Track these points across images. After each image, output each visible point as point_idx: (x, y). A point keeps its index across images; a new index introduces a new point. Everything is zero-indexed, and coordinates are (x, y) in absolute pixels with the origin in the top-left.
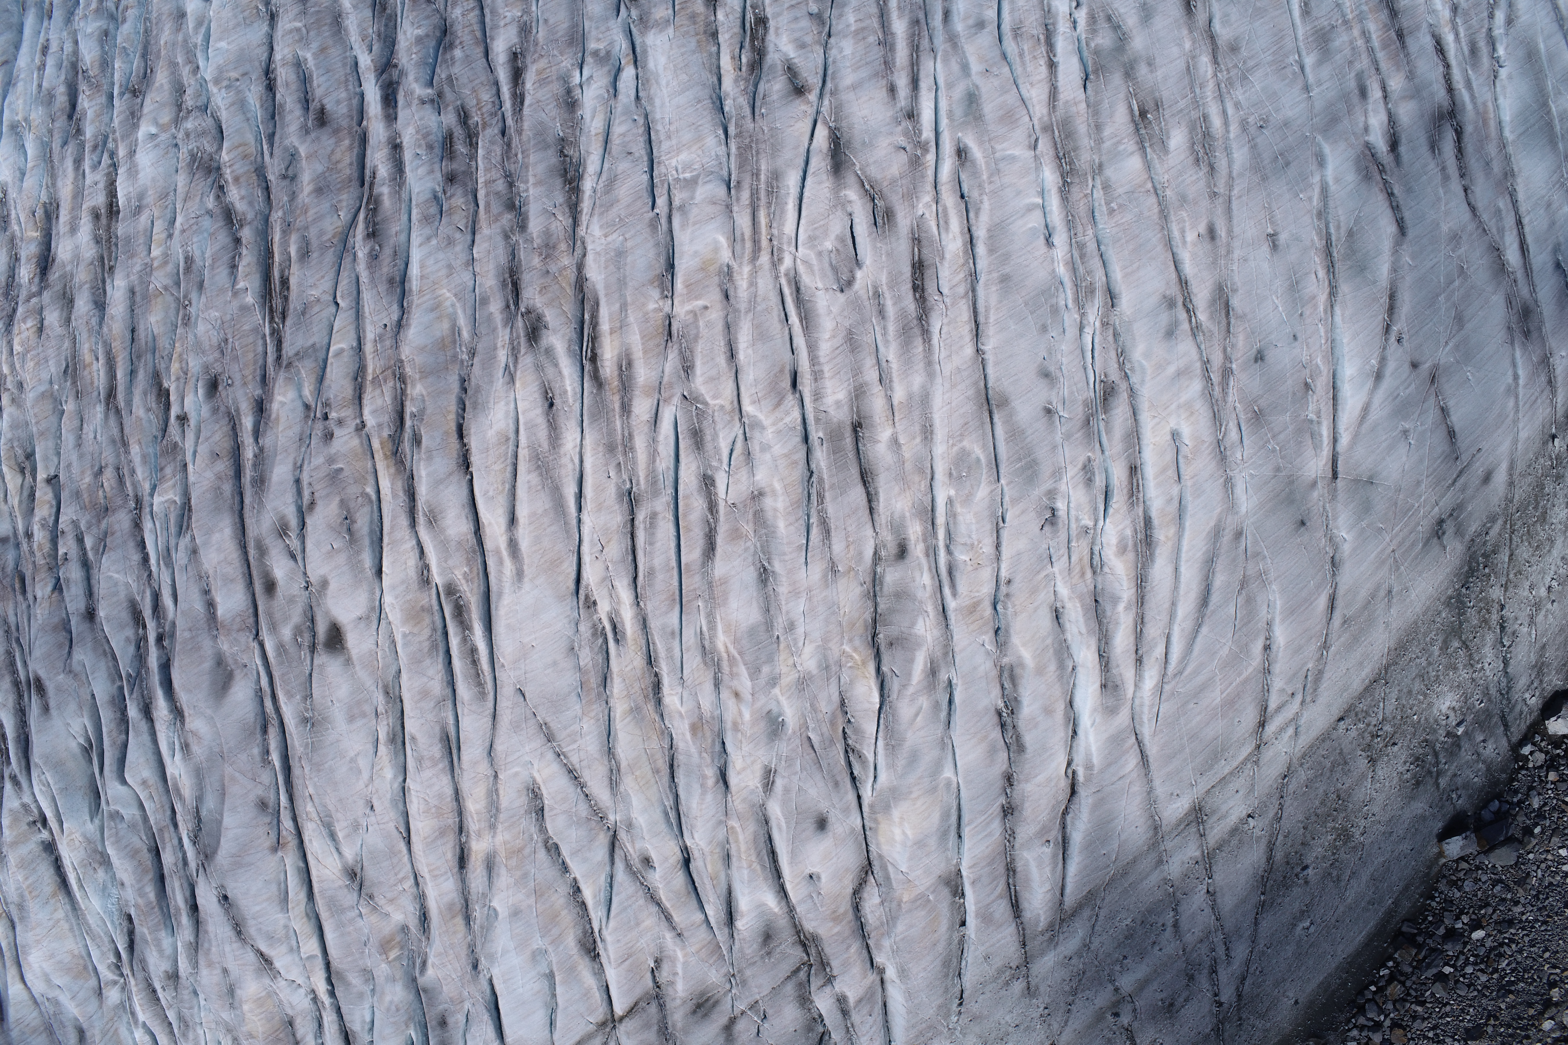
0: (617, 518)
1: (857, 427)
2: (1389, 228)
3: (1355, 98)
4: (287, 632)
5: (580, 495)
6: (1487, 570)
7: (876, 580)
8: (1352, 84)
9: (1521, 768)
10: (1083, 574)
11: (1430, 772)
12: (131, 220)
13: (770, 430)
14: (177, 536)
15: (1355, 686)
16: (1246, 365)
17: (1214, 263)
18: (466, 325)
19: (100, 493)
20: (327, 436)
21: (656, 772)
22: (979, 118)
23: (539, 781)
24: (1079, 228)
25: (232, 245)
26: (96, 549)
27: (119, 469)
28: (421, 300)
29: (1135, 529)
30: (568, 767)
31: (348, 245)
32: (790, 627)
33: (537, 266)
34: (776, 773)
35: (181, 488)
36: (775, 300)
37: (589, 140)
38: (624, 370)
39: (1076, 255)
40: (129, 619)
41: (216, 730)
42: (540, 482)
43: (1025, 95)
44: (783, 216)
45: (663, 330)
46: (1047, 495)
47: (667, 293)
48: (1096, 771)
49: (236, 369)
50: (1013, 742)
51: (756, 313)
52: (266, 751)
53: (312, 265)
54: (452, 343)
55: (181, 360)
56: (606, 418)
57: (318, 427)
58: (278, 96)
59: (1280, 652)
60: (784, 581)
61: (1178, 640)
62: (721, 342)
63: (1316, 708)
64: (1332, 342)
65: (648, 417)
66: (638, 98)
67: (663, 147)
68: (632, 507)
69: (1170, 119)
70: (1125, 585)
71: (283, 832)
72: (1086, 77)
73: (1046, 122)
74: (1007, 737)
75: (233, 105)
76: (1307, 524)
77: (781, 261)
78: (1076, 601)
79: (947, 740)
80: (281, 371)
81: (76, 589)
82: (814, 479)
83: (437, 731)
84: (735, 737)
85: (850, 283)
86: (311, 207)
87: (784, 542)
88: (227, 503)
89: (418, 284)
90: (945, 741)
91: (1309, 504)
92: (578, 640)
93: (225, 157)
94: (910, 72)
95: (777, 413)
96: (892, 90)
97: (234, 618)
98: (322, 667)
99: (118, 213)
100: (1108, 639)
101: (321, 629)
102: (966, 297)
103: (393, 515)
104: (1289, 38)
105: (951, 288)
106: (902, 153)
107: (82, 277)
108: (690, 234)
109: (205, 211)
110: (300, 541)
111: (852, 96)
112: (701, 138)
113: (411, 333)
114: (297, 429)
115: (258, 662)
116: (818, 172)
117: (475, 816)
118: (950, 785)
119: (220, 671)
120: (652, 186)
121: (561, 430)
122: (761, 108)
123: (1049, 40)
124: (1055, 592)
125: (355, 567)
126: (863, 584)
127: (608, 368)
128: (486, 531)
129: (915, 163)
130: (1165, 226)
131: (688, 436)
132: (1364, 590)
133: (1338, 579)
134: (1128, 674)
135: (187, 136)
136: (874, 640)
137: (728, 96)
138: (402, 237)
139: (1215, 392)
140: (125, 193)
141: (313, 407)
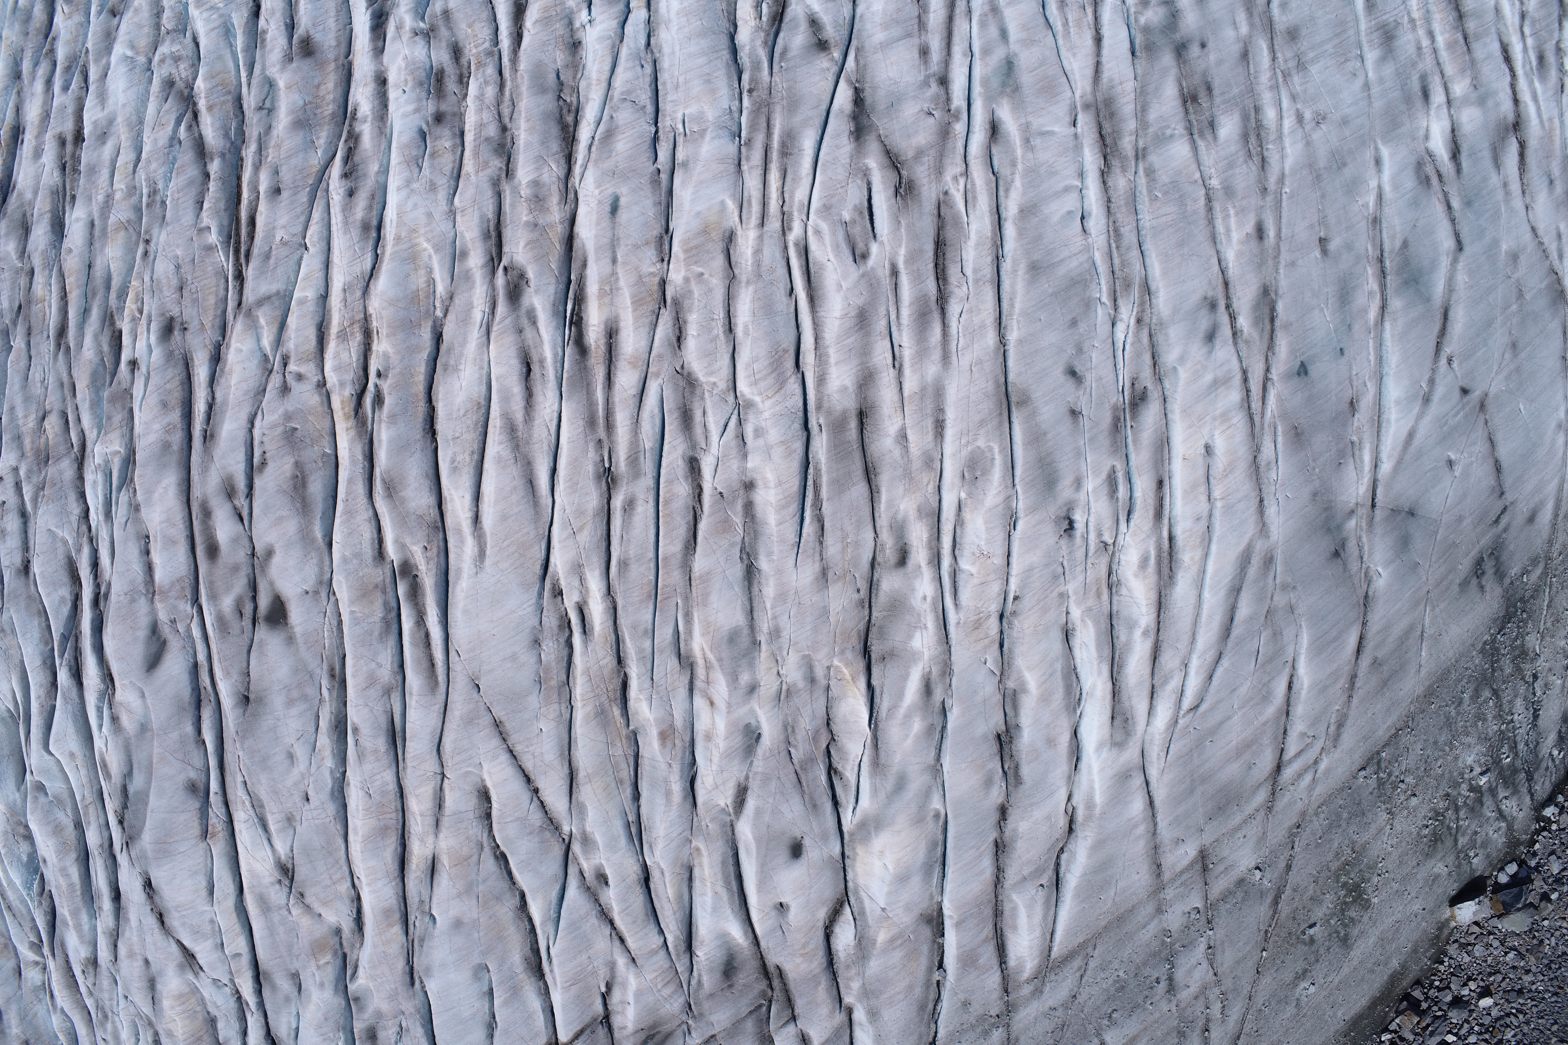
0: (593, 499)
1: (862, 416)
2: (1448, 243)
3: (1419, 103)
4: (227, 603)
5: (554, 470)
6: (1525, 616)
7: (872, 585)
8: (1416, 86)
9: (1544, 829)
10: (1099, 594)
11: (1449, 828)
12: (95, 148)
13: (766, 415)
14: (120, 489)
15: (1380, 733)
16: (1287, 376)
17: (1261, 265)
18: (443, 280)
19: (43, 440)
20: (285, 389)
21: (620, 782)
22: (1017, 89)
23: (489, 784)
24: (1119, 215)
25: (200, 179)
26: (35, 500)
27: (64, 416)
28: (396, 248)
29: (1159, 549)
30: (523, 771)
31: (324, 184)
32: (775, 633)
33: (525, 219)
34: (749, 792)
35: (127, 439)
36: (782, 271)
37: (589, 86)
38: (611, 338)
39: (1114, 245)
40: (65, 578)
41: (146, 707)
42: (511, 456)
43: (1067, 67)
44: (797, 180)
45: (657, 295)
46: (1065, 505)
47: (665, 256)
48: (1097, 811)
49: (195, 313)
50: (1010, 773)
51: (760, 285)
52: (199, 731)
53: (282, 204)
54: (427, 297)
55: (137, 300)
56: (588, 390)
57: (275, 381)
58: (262, 22)
59: (1304, 693)
60: (772, 582)
61: (1197, 673)
62: (720, 314)
63: (1337, 754)
64: (1380, 360)
65: (634, 391)
66: (648, 44)
67: (670, 98)
68: (609, 489)
69: (1222, 107)
70: (1144, 609)
71: (213, 820)
72: (1133, 53)
73: (1089, 98)
74: (1006, 767)
75: (213, 29)
76: (1342, 555)
77: (790, 229)
78: (1090, 623)
79: (939, 767)
80: (240, 319)
81: (13, 542)
82: (811, 471)
83: (383, 721)
84: (707, 748)
85: (865, 256)
86: (286, 143)
87: (775, 539)
88: (174, 458)
89: (394, 231)
90: (936, 769)
91: (1345, 534)
92: (542, 631)
93: (200, 85)
94: (945, 34)
95: (777, 397)
96: (924, 52)
97: (172, 584)
98: (262, 644)
99: (84, 140)
100: (1120, 667)
101: (264, 602)
102: (992, 282)
103: (350, 481)
104: (1351, 32)
105: (975, 271)
106: (931, 120)
107: (42, 206)
108: (693, 193)
109: (175, 142)
110: (248, 501)
111: (879, 56)
112: (713, 91)
113: (382, 284)
114: (253, 384)
115: (196, 632)
116: (838, 135)
117: (419, 819)
118: (937, 816)
119: (154, 638)
120: (655, 139)
121: (539, 397)
122: (780, 62)
123: (1095, 12)
124: (1068, 613)
125: (305, 536)
126: (858, 591)
127: (594, 335)
128: (448, 508)
129: (945, 132)
130: (1211, 222)
131: (676, 414)
132: (1397, 630)
133: (1369, 617)
134: (1140, 706)
135: (162, 61)
136: (866, 652)
137: (744, 46)
138: (381, 179)
139: (1253, 405)
140: (94, 119)
141: (271, 358)
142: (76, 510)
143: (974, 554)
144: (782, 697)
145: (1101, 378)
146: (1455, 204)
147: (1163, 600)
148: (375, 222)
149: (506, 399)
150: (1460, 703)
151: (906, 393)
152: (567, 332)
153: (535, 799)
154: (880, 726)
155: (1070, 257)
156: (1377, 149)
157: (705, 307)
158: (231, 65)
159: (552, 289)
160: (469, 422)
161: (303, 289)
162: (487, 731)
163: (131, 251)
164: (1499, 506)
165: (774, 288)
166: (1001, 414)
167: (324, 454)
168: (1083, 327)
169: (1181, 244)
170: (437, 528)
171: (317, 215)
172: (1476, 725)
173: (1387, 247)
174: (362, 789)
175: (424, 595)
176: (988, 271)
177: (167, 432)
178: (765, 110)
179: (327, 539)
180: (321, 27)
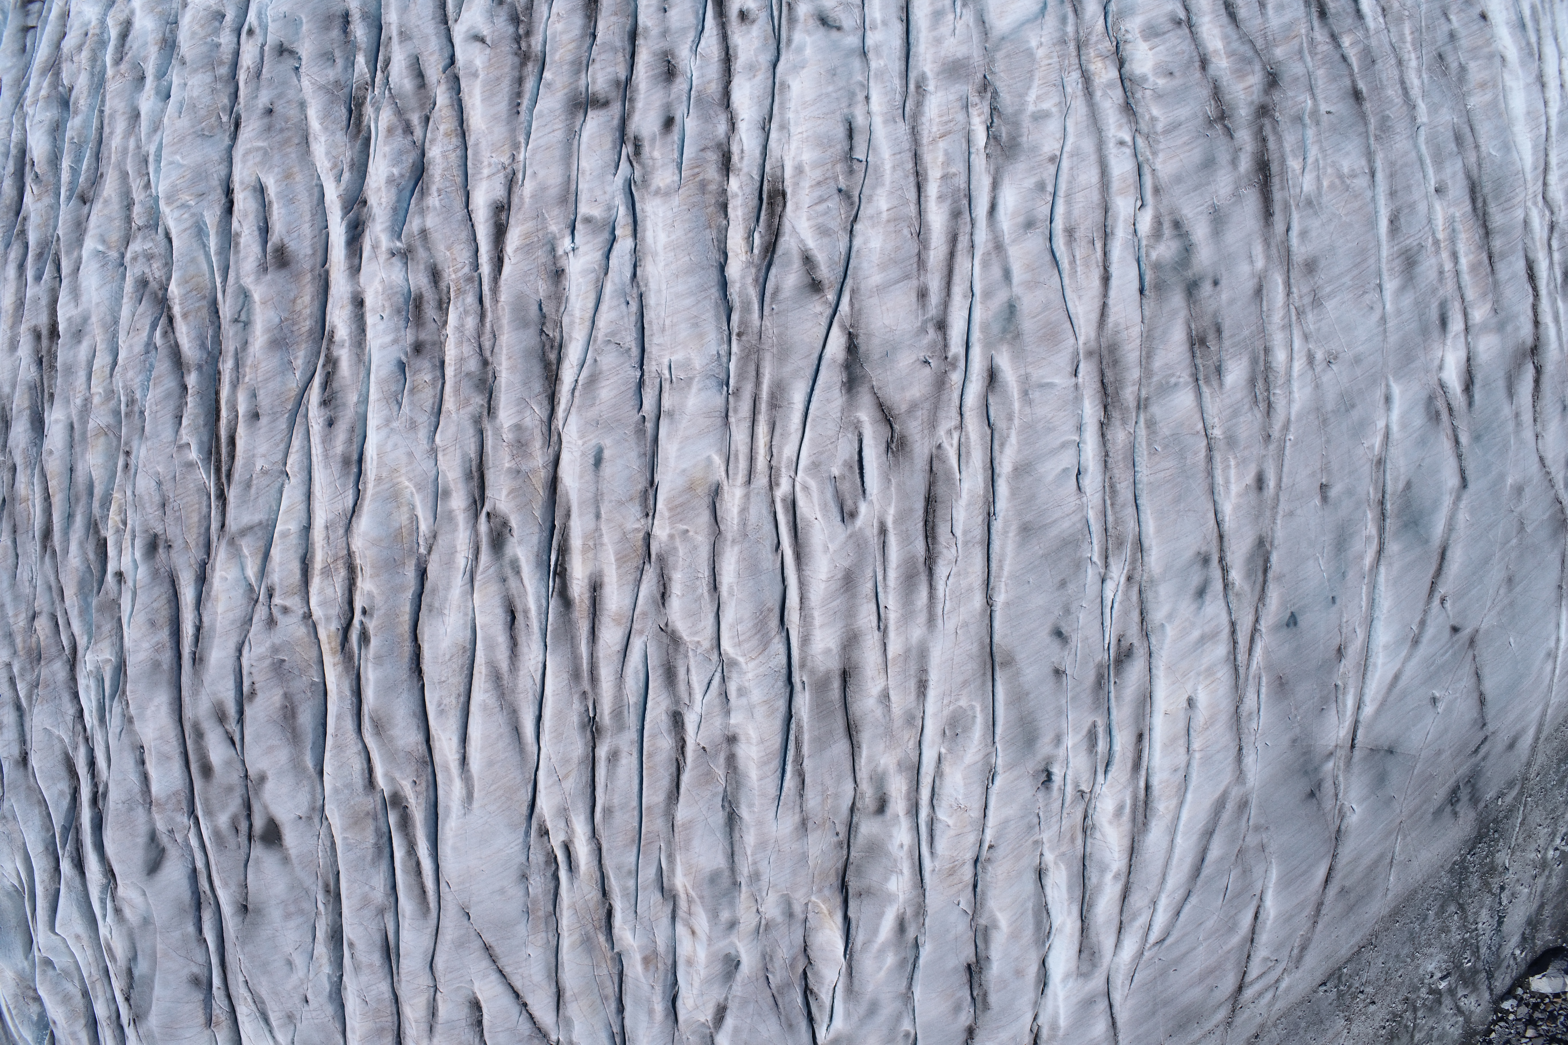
0: (578, 747)
1: (845, 676)
2: (1452, 481)
3: (1437, 332)
4: (223, 820)
5: (539, 718)
6: (1496, 836)
7: (851, 827)
8: (1434, 314)
10: (1073, 840)
11: (1406, 1027)
12: (71, 347)
13: (750, 676)
14: (112, 697)
15: (1343, 951)
16: (1276, 628)
17: (1258, 516)
18: (425, 519)
19: (34, 640)
20: (271, 622)
21: (604, 998)
22: (1018, 336)
23: (480, 997)
24: (1116, 471)
25: (177, 391)
26: (29, 697)
27: (54, 618)
28: (378, 489)
29: (1135, 798)
30: (512, 988)
31: (302, 409)
32: (755, 877)
33: (507, 465)
34: (728, 1011)
35: (117, 648)
36: (769, 527)
37: (572, 323)
38: (595, 591)
39: (1108, 502)
40: (63, 772)
41: (148, 904)
42: (497, 704)
43: (1071, 311)
44: (785, 435)
45: (641, 551)
46: (1044, 759)
47: (649, 512)
48: (1061, 1033)
49: (178, 532)
50: (979, 1000)
51: (746, 545)
52: (200, 931)
53: (262, 431)
54: (411, 534)
55: (120, 512)
56: (572, 643)
57: (261, 613)
58: (235, 224)
59: (1269, 923)
60: (752, 831)
61: (1165, 910)
62: (705, 572)
63: (1298, 974)
64: (1372, 603)
65: (618, 647)
66: (634, 275)
67: (656, 340)
68: (594, 738)
69: (1231, 350)
70: (1116, 855)
71: (216, 1011)
72: (1141, 291)
73: (1093, 345)
74: (975, 994)
75: (185, 230)
76: (1317, 795)
77: (778, 485)
78: (1063, 867)
79: (910, 995)
80: (224, 543)
81: (10, 734)
82: (793, 726)
83: (378, 938)
84: (688, 973)
85: (853, 515)
86: (263, 364)
87: (756, 793)
88: (165, 677)
89: (374, 471)
90: (908, 996)
91: (1321, 776)
92: (529, 866)
93: (174, 290)
94: (945, 272)
95: (761, 658)
96: (922, 294)
97: (169, 797)
98: (258, 861)
99: (59, 337)
100: (1090, 906)
101: (259, 823)
102: (981, 543)
103: (339, 717)
104: (1372, 261)
105: (965, 533)
106: (927, 371)
107: (20, 403)
108: (679, 450)
109: (151, 347)
110: (239, 726)
111: (875, 300)
112: (701, 336)
113: (364, 524)
114: (239, 613)
115: (194, 842)
116: (830, 388)
117: (413, 1024)
118: (907, 1035)
119: (153, 846)
120: (641, 384)
121: (523, 648)
122: (771, 304)
123: (1105, 245)
124: (1042, 855)
125: (297, 765)
126: (837, 834)
127: (578, 588)
128: (436, 745)
129: (940, 383)
130: (1210, 474)
131: (660, 671)
132: (1366, 861)
133: (1340, 850)
134: (1107, 941)
135: (135, 259)
136: (844, 887)
137: (734, 282)
138: (361, 410)
139: (1239, 658)
140: (68, 316)
141: (256, 589)
142: (70, 710)
143: (951, 806)
144: (761, 931)
145: (1087, 639)
146: (1464, 439)
147: (1136, 845)
148: (355, 457)
149: (491, 647)
150: (1425, 918)
151: (890, 655)
152: (551, 584)
153: (524, 1012)
154: (855, 957)
155: (1063, 518)
156: (1388, 386)
157: (690, 566)
158: (205, 267)
159: (535, 539)
160: (455, 666)
161: (285, 522)
162: (478, 954)
163: (112, 458)
164: (1481, 736)
165: (761, 546)
166: (984, 674)
167: (313, 684)
168: (1071, 588)
169: (1178, 500)
170: (426, 762)
171: (296, 443)
172: (1439, 937)
173: (1389, 489)
174: (359, 996)
175: (414, 827)
176: (978, 532)
177: (157, 651)
178: (754, 357)
179: (318, 768)
180: (296, 234)
